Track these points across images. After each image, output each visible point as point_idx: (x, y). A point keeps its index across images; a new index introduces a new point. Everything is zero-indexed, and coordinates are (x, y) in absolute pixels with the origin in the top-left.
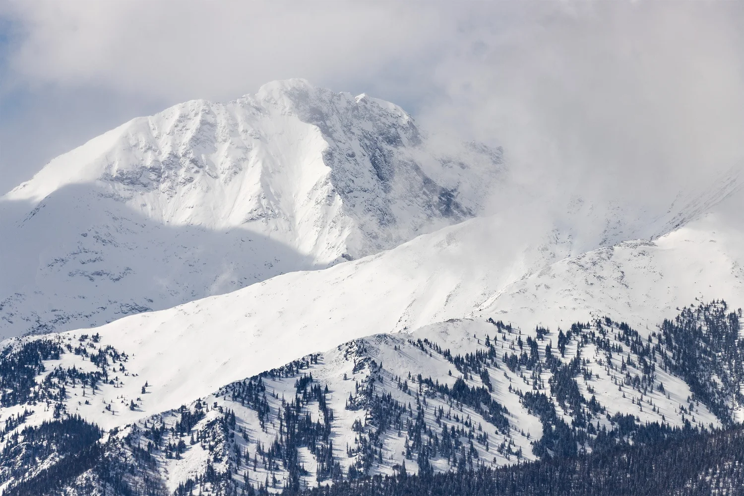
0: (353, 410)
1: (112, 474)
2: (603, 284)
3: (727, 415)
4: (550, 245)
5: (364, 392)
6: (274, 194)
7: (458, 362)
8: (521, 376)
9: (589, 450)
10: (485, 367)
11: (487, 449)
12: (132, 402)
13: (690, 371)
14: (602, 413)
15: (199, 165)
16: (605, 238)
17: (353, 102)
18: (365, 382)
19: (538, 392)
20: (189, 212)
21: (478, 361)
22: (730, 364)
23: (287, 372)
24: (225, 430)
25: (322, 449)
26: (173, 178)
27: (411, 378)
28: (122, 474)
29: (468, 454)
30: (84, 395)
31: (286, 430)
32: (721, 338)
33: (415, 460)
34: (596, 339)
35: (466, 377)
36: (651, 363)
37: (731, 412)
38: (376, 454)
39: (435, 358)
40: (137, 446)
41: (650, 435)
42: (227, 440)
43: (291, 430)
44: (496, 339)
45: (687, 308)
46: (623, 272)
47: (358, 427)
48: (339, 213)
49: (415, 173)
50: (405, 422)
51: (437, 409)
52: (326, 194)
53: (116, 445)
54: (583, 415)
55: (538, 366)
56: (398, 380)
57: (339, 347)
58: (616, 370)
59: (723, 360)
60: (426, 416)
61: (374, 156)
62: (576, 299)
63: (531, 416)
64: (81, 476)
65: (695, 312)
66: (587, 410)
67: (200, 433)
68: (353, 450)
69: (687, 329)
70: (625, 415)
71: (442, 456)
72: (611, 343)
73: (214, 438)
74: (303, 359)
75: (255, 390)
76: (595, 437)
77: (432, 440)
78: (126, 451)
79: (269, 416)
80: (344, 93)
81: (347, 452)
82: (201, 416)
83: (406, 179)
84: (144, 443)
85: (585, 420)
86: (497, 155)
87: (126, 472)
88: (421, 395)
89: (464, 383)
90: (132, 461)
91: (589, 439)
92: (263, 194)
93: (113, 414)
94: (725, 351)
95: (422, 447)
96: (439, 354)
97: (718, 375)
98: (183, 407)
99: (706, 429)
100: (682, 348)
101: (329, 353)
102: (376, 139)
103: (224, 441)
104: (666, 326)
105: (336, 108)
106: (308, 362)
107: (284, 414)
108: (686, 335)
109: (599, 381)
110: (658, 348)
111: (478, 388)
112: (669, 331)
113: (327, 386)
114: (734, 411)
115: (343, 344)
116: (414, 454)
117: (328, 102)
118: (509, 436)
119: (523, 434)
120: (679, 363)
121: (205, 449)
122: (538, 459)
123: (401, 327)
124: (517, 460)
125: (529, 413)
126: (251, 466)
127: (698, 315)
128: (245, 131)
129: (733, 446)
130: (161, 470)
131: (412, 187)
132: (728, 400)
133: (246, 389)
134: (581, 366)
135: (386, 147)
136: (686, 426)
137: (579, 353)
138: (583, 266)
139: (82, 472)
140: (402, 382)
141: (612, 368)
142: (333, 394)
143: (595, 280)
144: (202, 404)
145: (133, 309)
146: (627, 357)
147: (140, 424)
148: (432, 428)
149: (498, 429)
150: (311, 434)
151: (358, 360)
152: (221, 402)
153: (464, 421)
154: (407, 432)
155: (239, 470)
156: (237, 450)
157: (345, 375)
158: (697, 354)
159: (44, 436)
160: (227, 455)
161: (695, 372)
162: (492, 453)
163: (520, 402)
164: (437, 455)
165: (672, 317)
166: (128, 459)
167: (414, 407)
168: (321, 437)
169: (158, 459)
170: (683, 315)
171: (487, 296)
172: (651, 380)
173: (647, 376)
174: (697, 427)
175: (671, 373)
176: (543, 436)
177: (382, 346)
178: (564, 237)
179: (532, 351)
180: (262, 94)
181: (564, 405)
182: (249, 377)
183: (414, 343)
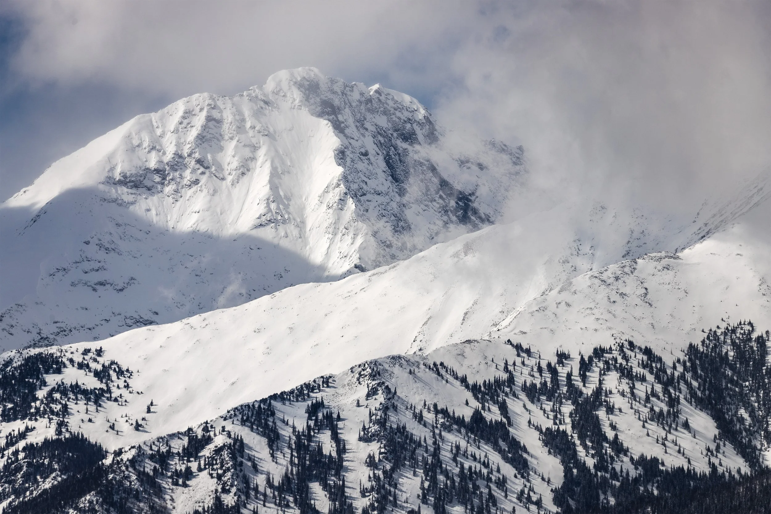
0: (366, 442)
1: (116, 498)
2: (626, 302)
3: (755, 458)
4: (572, 257)
5: (378, 422)
6: (283, 197)
7: (475, 389)
8: (541, 409)
9: (612, 501)
10: (504, 397)
11: (506, 496)
12: (137, 421)
13: (716, 404)
14: (626, 455)
15: (206, 165)
16: (628, 249)
17: (366, 94)
18: (379, 410)
19: (558, 428)
20: (195, 217)
21: (495, 389)
22: (758, 396)
23: (298, 396)
24: (233, 458)
25: (334, 486)
26: (178, 180)
27: (427, 407)
28: (127, 499)
29: (486, 501)
30: (87, 413)
31: (296, 461)
32: (748, 365)
33: (431, 506)
34: (618, 365)
35: (483, 408)
36: (675, 394)
37: (760, 454)
38: (391, 496)
39: (452, 384)
40: (142, 469)
41: (675, 482)
42: (235, 469)
43: (302, 462)
44: (514, 364)
45: (713, 330)
46: (646, 289)
47: (371, 463)
48: (351, 218)
49: (431, 174)
50: (420, 458)
51: (454, 445)
52: (338, 198)
53: (120, 468)
54: (605, 457)
55: (558, 396)
56: (413, 409)
57: (352, 368)
58: (640, 403)
59: (750, 390)
60: (443, 452)
61: (388, 155)
62: (598, 319)
63: (551, 457)
64: (83, 499)
65: (721, 335)
66: (609, 451)
67: (207, 460)
68: (366, 489)
69: (713, 354)
70: (649, 458)
71: (459, 502)
72: (634, 370)
73: (222, 466)
74: (315, 381)
75: (264, 414)
76: (618, 484)
77: (448, 482)
78: (131, 474)
79: (279, 445)
80: (357, 83)
81: (359, 490)
82: (208, 440)
83: (422, 181)
84: (149, 467)
85: (607, 463)
86: (517, 155)
87: (131, 498)
88: (437, 427)
89: (481, 415)
90: (136, 486)
91: (613, 487)
92: (272, 197)
93: (118, 434)
94: (752, 381)
95: (438, 489)
96: (455, 380)
97: (746, 409)
98: (190, 430)
99: (734, 475)
100: (708, 377)
101: (341, 375)
102: (390, 135)
103: (232, 470)
104: (691, 351)
105: (348, 100)
106: (319, 385)
107: (295, 443)
108: (712, 361)
109: (621, 416)
110: (682, 377)
111: (496, 421)
112: (694, 357)
113: (339, 413)
114: (762, 453)
115: (356, 366)
116: (430, 498)
117: (340, 93)
118: (528, 481)
119: (543, 479)
120: (705, 395)
121: (212, 477)
122: (559, 510)
123: (415, 349)
124: (537, 511)
125: (550, 453)
126: (260, 500)
127: (724, 338)
128: (253, 127)
129: (762, 496)
130: (167, 497)
131: (428, 190)
132: (756, 439)
133: (255, 413)
134: (603, 398)
135: (402, 145)
136: (712, 471)
137: (601, 382)
138: (605, 282)
139: (85, 495)
140: (417, 411)
141: (635, 400)
142: (345, 422)
143: (617, 298)
144: (209, 427)
145: (138, 322)
146: (651, 387)
147: (145, 446)
148: (448, 468)
149: (516, 472)
150: (323, 468)
151: (371, 385)
152: (229, 427)
153: (482, 460)
154: (422, 471)
155: (248, 504)
156: (246, 481)
157: (358, 401)
158: (724, 384)
159: (45, 454)
160: (236, 486)
161: (722, 406)
162: (511, 501)
163: (540, 439)
164: (454, 500)
165: (697, 341)
166: (133, 483)
167: (430, 442)
168: (333, 472)
169: (164, 485)
170: (708, 338)
171: (505, 314)
172: (676, 415)
173: (672, 410)
174: (723, 473)
175: (696, 406)
176: (564, 482)
177: (397, 370)
178: (586, 249)
179: (552, 378)
180: (270, 85)
181: (586, 444)
182: (259, 399)
183: (430, 366)
